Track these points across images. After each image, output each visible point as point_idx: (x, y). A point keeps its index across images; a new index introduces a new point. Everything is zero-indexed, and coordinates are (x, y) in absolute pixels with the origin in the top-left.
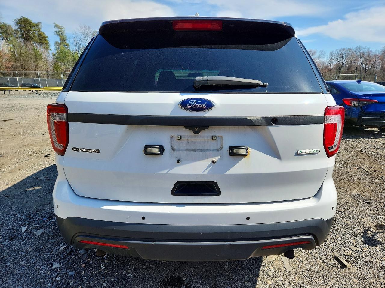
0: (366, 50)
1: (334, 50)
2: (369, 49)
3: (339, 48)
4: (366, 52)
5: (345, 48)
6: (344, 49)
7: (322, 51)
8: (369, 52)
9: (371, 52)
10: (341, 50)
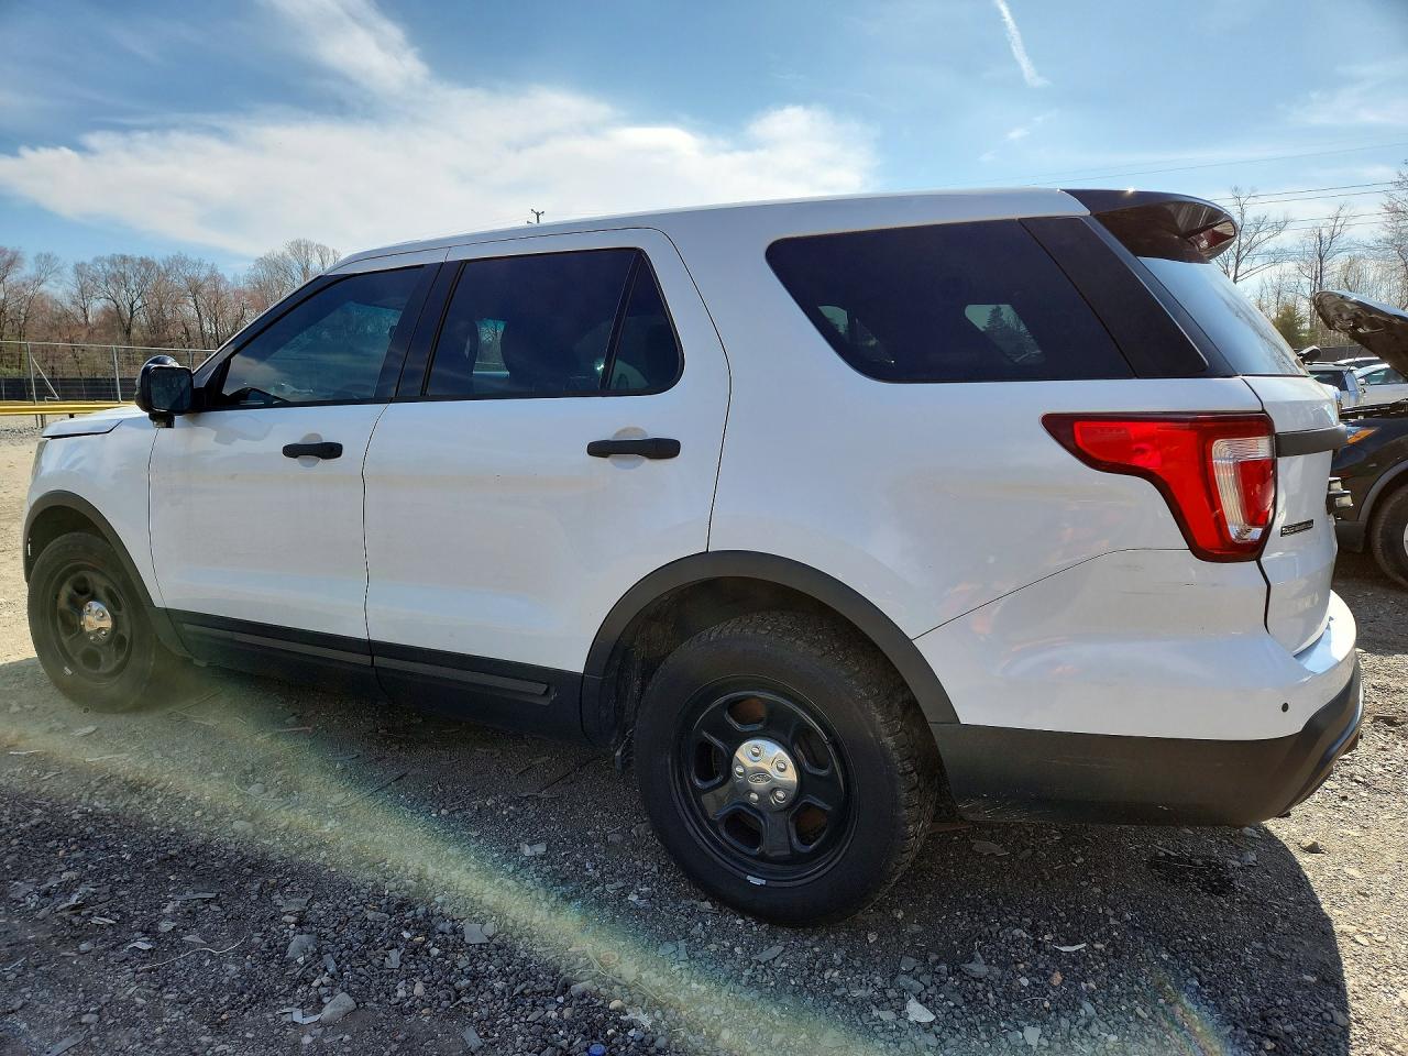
0: (204, 273)
1: (88, 260)
2: (213, 270)
3: (107, 254)
4: (207, 279)
5: (128, 254)
6: (124, 259)
7: (48, 257)
8: (215, 278)
9: (222, 279)
10: (112, 262)
